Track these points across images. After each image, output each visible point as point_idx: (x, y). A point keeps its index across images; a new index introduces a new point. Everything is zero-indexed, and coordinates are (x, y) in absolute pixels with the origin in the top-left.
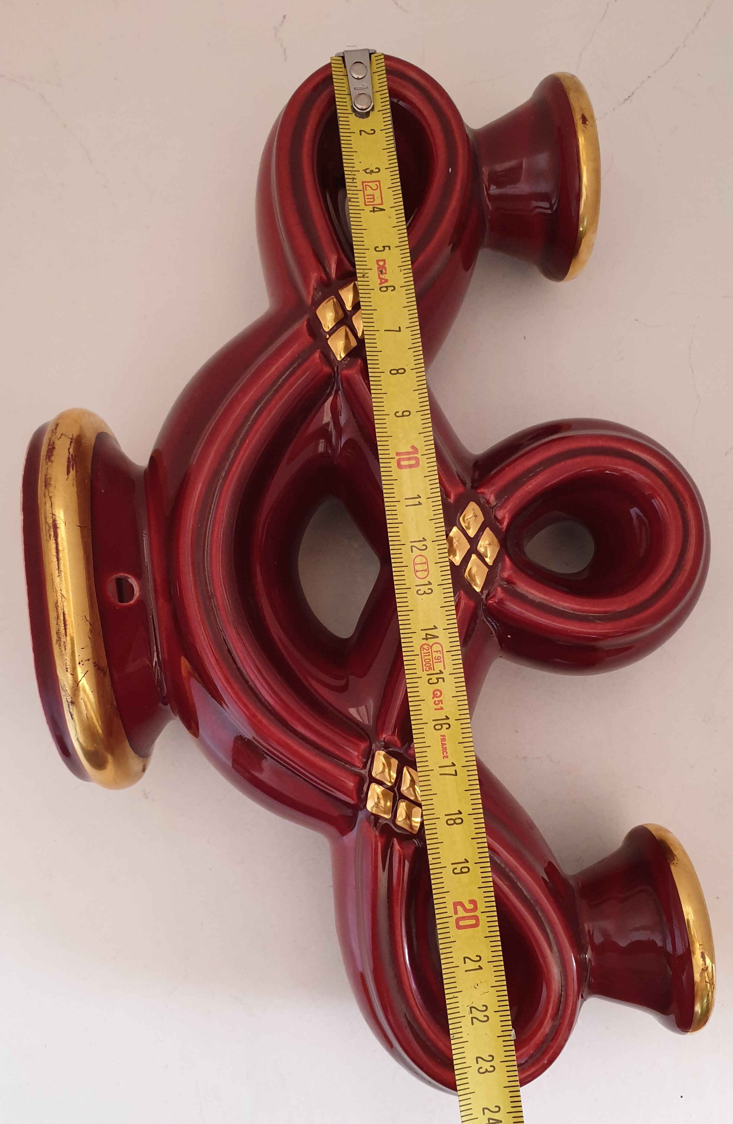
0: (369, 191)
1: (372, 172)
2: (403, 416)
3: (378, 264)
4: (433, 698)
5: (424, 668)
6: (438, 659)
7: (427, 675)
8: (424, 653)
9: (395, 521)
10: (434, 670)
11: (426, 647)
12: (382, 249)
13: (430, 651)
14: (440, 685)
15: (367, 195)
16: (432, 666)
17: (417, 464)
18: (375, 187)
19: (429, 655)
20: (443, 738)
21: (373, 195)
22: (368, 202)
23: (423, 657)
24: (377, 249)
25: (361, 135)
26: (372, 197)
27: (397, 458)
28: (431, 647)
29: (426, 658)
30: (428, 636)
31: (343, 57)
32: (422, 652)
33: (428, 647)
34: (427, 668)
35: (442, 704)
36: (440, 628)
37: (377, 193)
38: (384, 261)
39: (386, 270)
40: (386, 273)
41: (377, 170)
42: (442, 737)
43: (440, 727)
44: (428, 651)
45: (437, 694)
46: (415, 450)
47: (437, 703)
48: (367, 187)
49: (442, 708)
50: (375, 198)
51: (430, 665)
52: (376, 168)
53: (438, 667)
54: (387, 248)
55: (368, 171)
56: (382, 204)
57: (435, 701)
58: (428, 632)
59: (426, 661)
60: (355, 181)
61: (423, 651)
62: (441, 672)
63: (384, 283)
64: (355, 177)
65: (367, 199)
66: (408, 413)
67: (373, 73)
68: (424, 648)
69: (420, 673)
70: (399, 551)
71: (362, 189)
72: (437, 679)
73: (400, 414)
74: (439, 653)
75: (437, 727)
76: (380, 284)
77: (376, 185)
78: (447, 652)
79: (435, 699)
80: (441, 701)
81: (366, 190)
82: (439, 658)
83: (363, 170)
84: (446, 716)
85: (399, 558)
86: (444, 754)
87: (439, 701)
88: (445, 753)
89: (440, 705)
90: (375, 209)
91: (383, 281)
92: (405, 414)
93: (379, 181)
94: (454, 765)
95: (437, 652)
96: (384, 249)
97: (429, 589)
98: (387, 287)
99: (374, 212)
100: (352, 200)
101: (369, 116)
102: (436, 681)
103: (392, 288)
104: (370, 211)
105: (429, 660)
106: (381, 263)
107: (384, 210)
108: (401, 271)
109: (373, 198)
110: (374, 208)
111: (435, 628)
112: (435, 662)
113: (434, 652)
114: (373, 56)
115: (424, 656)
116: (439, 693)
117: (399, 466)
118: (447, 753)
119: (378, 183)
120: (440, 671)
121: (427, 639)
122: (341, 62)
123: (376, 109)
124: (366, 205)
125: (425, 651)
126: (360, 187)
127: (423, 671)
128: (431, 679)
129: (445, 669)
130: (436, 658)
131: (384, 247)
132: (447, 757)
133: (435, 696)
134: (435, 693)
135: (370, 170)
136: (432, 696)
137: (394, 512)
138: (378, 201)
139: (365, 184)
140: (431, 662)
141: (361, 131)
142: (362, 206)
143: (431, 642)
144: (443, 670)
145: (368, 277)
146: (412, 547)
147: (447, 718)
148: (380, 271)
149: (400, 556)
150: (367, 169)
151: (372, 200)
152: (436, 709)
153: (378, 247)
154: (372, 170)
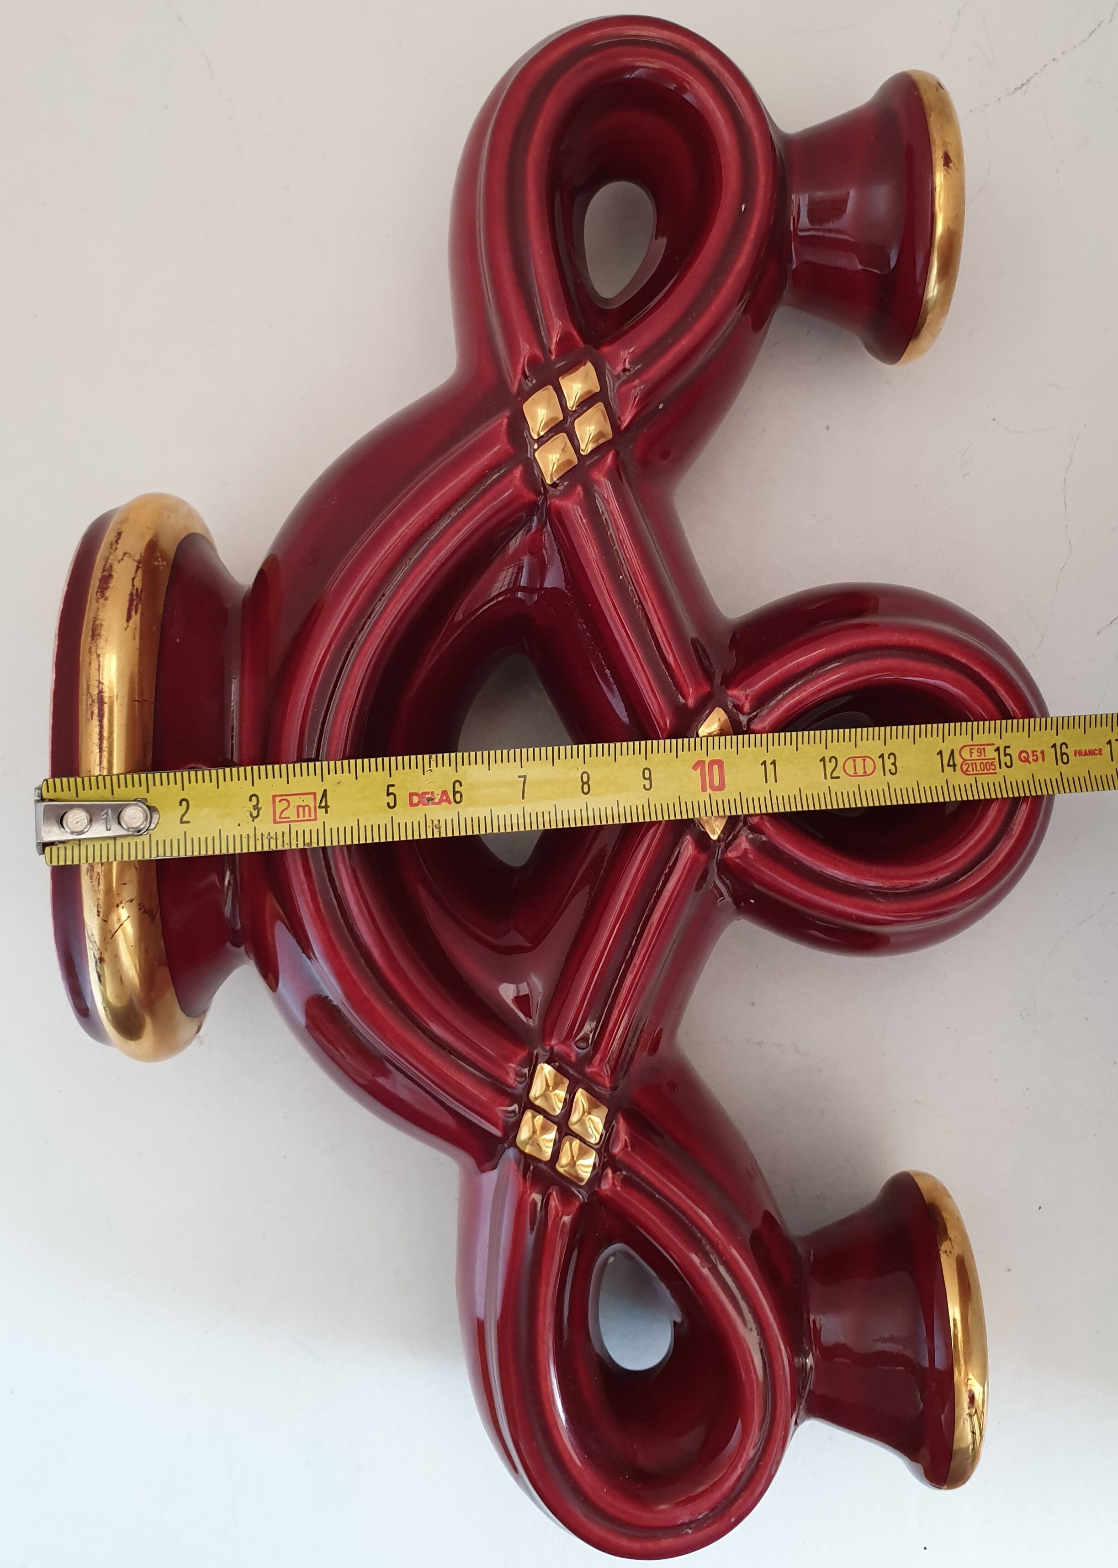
0: (291, 813)
1: (256, 807)
2: (650, 779)
3: (417, 805)
4: (1030, 763)
5: (991, 771)
6: (981, 753)
7: (1000, 768)
8: (973, 771)
9: (798, 799)
10: (994, 759)
11: (965, 768)
12: (392, 797)
13: (970, 762)
14: (1014, 752)
15: (298, 816)
16: (990, 761)
17: (720, 763)
18: (285, 804)
19: (975, 763)
20: (1078, 753)
21: (298, 807)
22: (310, 816)
23: (978, 772)
24: (392, 804)
25: (188, 822)
26: (301, 809)
27: (709, 791)
28: (965, 760)
29: (978, 768)
30: (951, 763)
31: (45, 845)
32: (972, 772)
33: (965, 765)
34: (991, 767)
35: (1036, 751)
36: (941, 746)
37: (295, 801)
38: (411, 795)
39: (428, 793)
40: (432, 793)
41: (254, 799)
42: (1077, 755)
43: (1065, 757)
44: (971, 765)
45: (1024, 757)
46: (699, 764)
47: (1035, 758)
48: (283, 816)
49: (1042, 752)
50: (303, 804)
51: (988, 764)
52: (250, 800)
53: (991, 753)
54: (391, 790)
55: (255, 814)
56: (314, 794)
57: (1034, 760)
58: (945, 763)
59: (982, 768)
60: (273, 835)
61: (970, 771)
62: (998, 749)
63: (448, 797)
64: (266, 834)
65: (304, 817)
66: (647, 772)
67: (77, 796)
68: (967, 770)
69: (999, 778)
70: (839, 795)
71: (288, 824)
72: (1006, 755)
73: (647, 783)
74: (972, 750)
75: (1065, 760)
76: (450, 803)
77: (280, 801)
78: (972, 740)
79: (1031, 759)
80: (1033, 752)
81: (289, 818)
82: (979, 751)
83: (253, 821)
84: (1052, 747)
85: (848, 797)
86: (1097, 754)
87: (1033, 755)
88: (1096, 752)
89: (1038, 754)
90: (323, 804)
91: (445, 798)
92: (647, 775)
93: (274, 797)
94: (1109, 742)
95: (971, 753)
96: (392, 794)
97: (889, 758)
98: (455, 793)
99: (329, 807)
100: (307, 840)
101: (154, 807)
102: (1008, 757)
103: (457, 784)
104: (326, 812)
105: (982, 764)
106: (415, 799)
107: (325, 791)
108: (431, 770)
109: (304, 807)
110: (320, 807)
111: (940, 753)
112: (985, 756)
113: (971, 756)
114: (45, 795)
115: (976, 770)
116: (1024, 755)
117: (721, 787)
118: (1096, 750)
119: (278, 799)
120: (995, 750)
121: (954, 766)
122: (54, 848)
123: (146, 796)
124: (315, 819)
125: (970, 769)
126: (285, 827)
127: (996, 773)
128: (1006, 763)
129: (993, 744)
130: (979, 754)
131: (388, 794)
132: (1100, 750)
133: (1027, 760)
134: (1023, 759)
135: (253, 811)
136: (1027, 763)
137: (786, 800)
138: (309, 800)
139: (278, 819)
140: (985, 762)
141: (182, 822)
142: (318, 825)
143: (958, 760)
144: (995, 747)
145: (439, 821)
146: (832, 778)
147: (1054, 746)
148: (428, 801)
149: (845, 795)
150: (251, 815)
151: (307, 809)
152: (1043, 760)
153: (388, 804)
154: (254, 806)
